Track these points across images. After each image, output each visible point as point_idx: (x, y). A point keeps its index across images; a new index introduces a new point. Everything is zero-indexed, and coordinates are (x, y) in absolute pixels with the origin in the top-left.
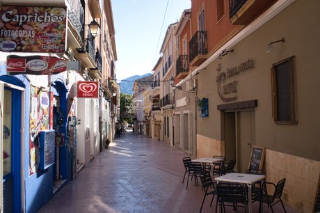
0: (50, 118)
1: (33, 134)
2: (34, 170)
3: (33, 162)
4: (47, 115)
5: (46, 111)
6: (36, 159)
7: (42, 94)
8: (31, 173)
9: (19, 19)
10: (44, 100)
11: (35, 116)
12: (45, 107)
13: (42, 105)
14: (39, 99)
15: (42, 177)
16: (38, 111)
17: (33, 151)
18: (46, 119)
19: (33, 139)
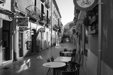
0: (30, 38)
1: (26, 41)
2: (26, 48)
3: (26, 47)
4: (30, 37)
5: (29, 36)
6: (27, 46)
7: (28, 33)
8: (25, 49)
9: (20, 21)
10: (29, 34)
11: (26, 37)
12: (29, 35)
13: (28, 35)
14: (27, 34)
15: (28, 50)
16: (27, 36)
17: (26, 44)
18: (29, 38)
19: (26, 42)
